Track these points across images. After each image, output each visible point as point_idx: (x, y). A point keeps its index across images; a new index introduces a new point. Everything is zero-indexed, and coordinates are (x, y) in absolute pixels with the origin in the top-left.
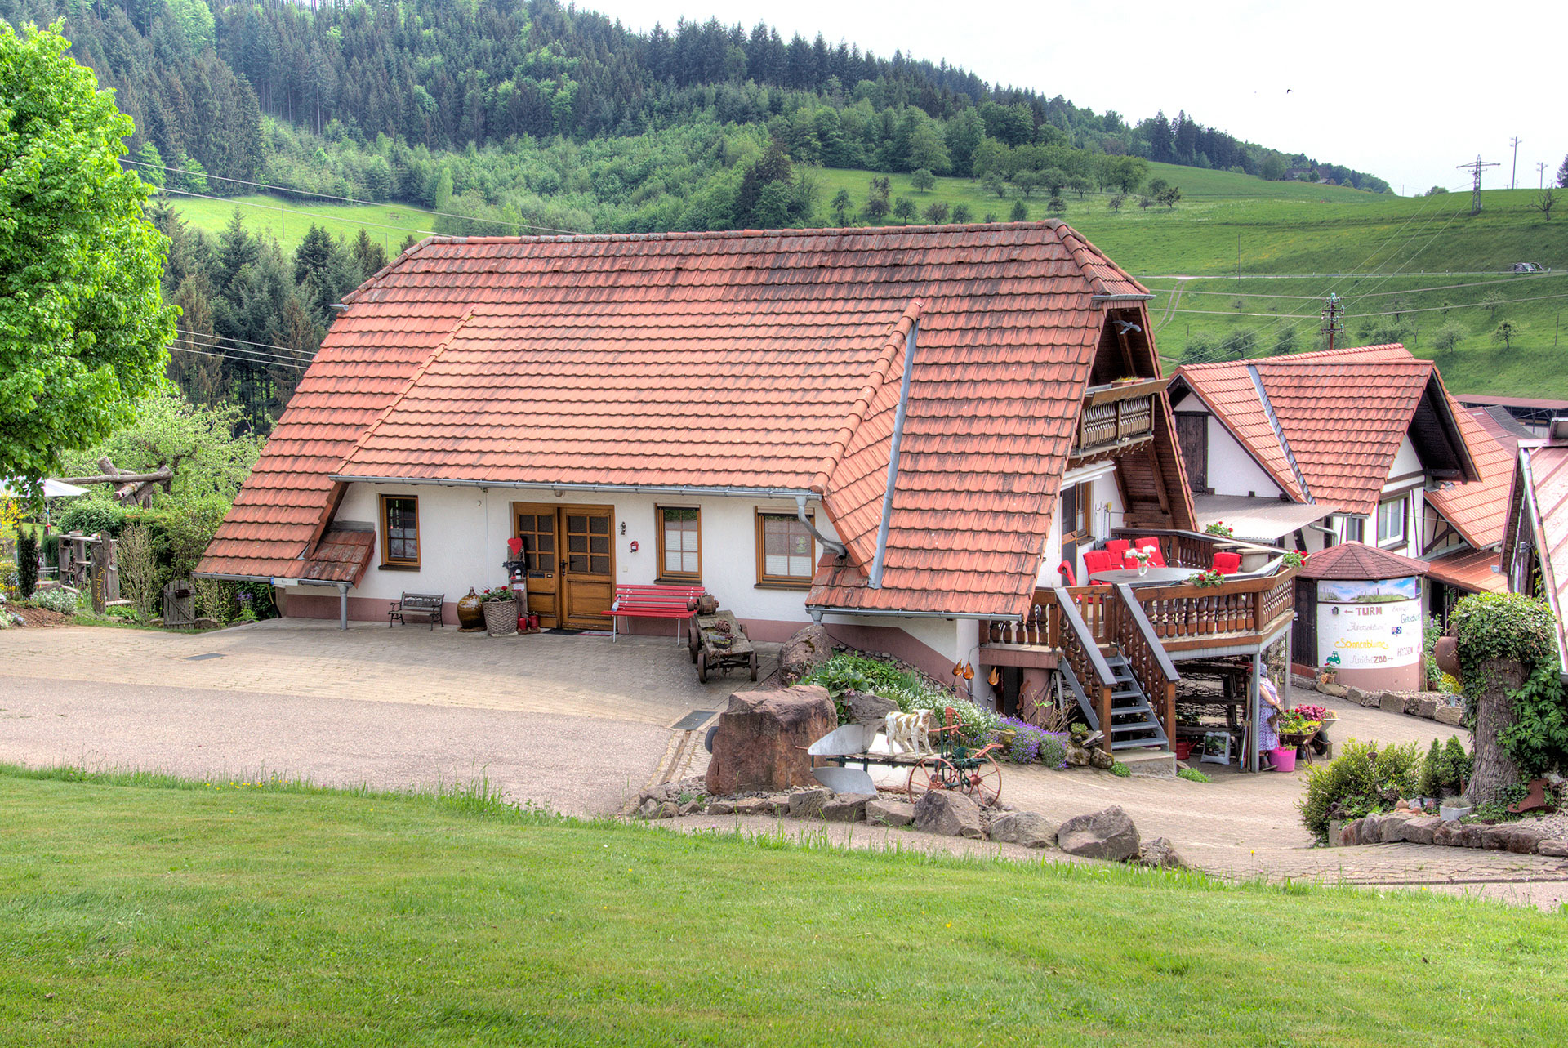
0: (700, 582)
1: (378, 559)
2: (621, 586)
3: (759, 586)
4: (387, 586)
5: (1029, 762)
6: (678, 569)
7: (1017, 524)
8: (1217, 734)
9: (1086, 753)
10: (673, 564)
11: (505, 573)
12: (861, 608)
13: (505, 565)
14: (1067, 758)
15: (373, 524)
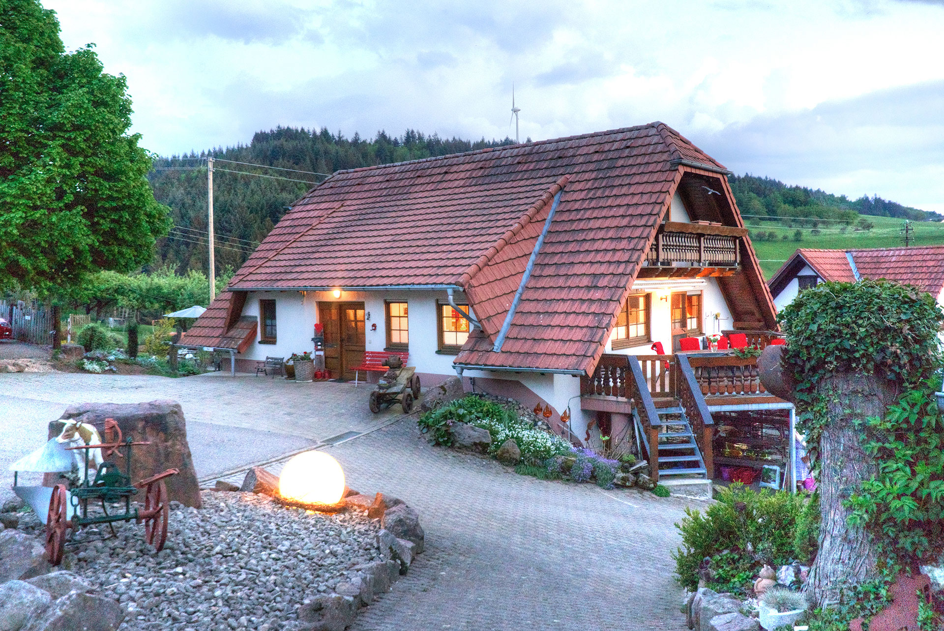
0: (408, 350)
1: (259, 337)
2: (368, 352)
3: (439, 352)
4: (262, 353)
5: (583, 482)
6: (398, 341)
7: (594, 308)
8: (771, 467)
9: (632, 477)
10: (395, 338)
11: (313, 345)
12: (486, 365)
13: (313, 339)
14: (615, 480)
15: (256, 317)
